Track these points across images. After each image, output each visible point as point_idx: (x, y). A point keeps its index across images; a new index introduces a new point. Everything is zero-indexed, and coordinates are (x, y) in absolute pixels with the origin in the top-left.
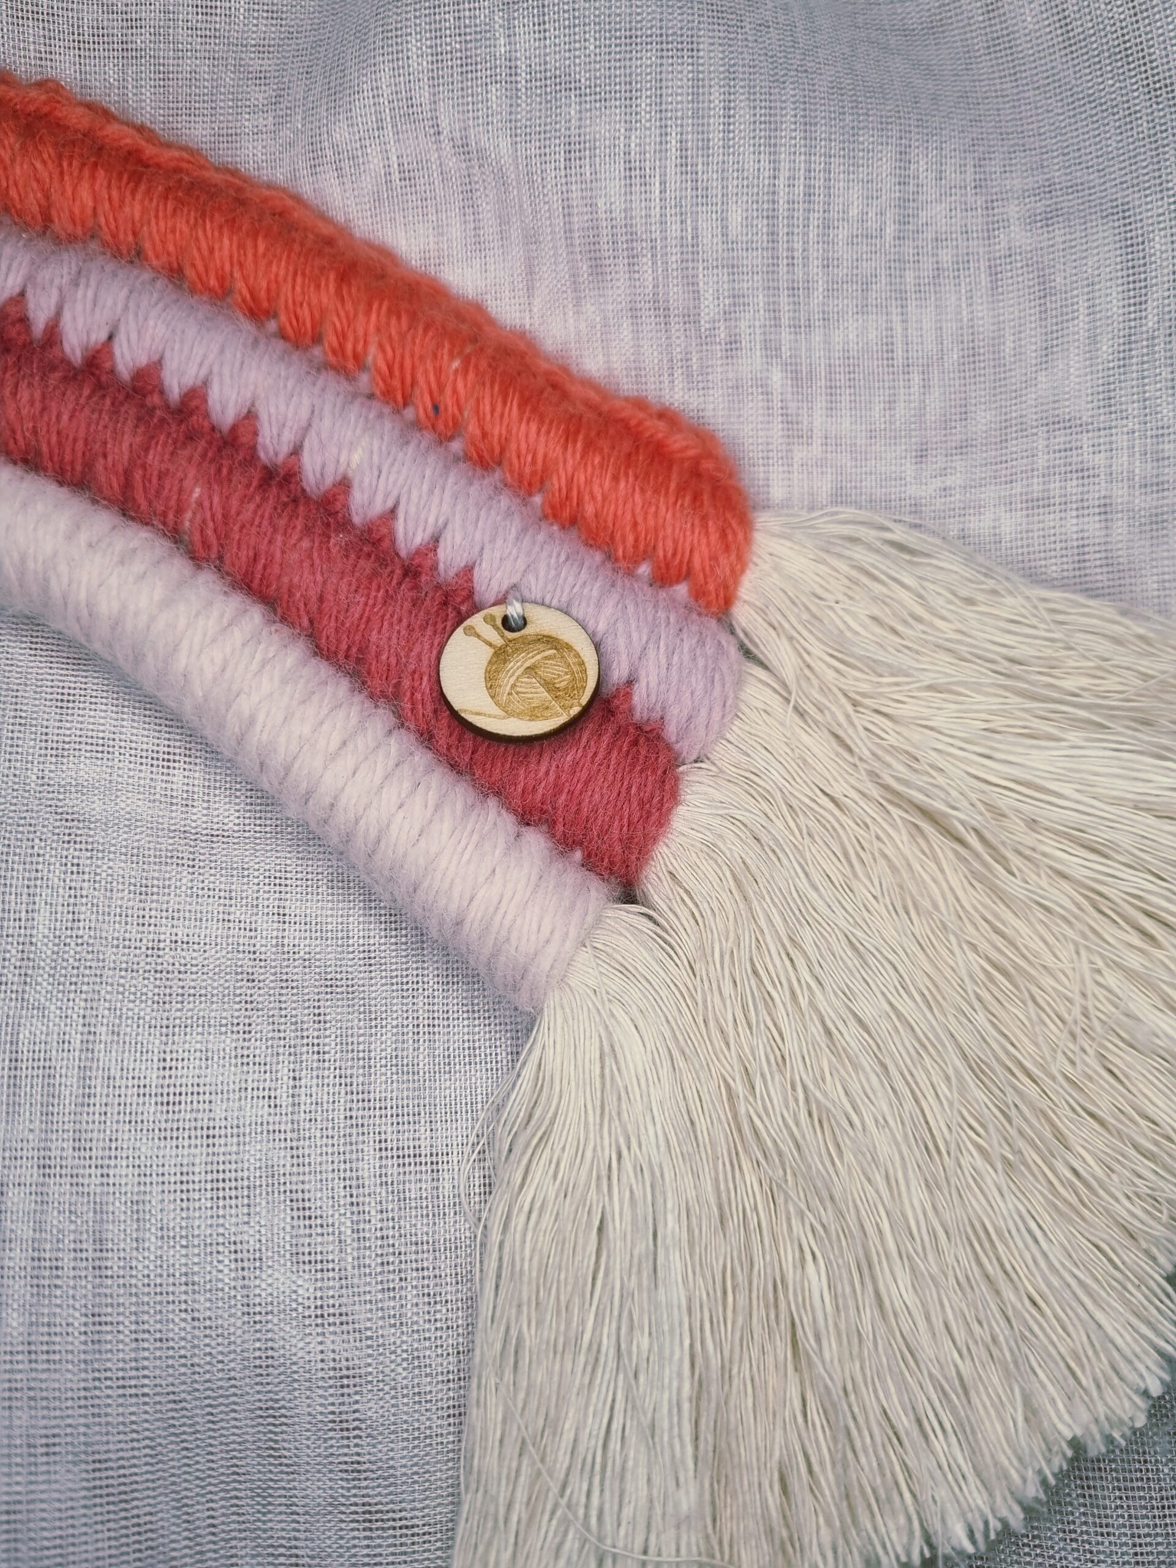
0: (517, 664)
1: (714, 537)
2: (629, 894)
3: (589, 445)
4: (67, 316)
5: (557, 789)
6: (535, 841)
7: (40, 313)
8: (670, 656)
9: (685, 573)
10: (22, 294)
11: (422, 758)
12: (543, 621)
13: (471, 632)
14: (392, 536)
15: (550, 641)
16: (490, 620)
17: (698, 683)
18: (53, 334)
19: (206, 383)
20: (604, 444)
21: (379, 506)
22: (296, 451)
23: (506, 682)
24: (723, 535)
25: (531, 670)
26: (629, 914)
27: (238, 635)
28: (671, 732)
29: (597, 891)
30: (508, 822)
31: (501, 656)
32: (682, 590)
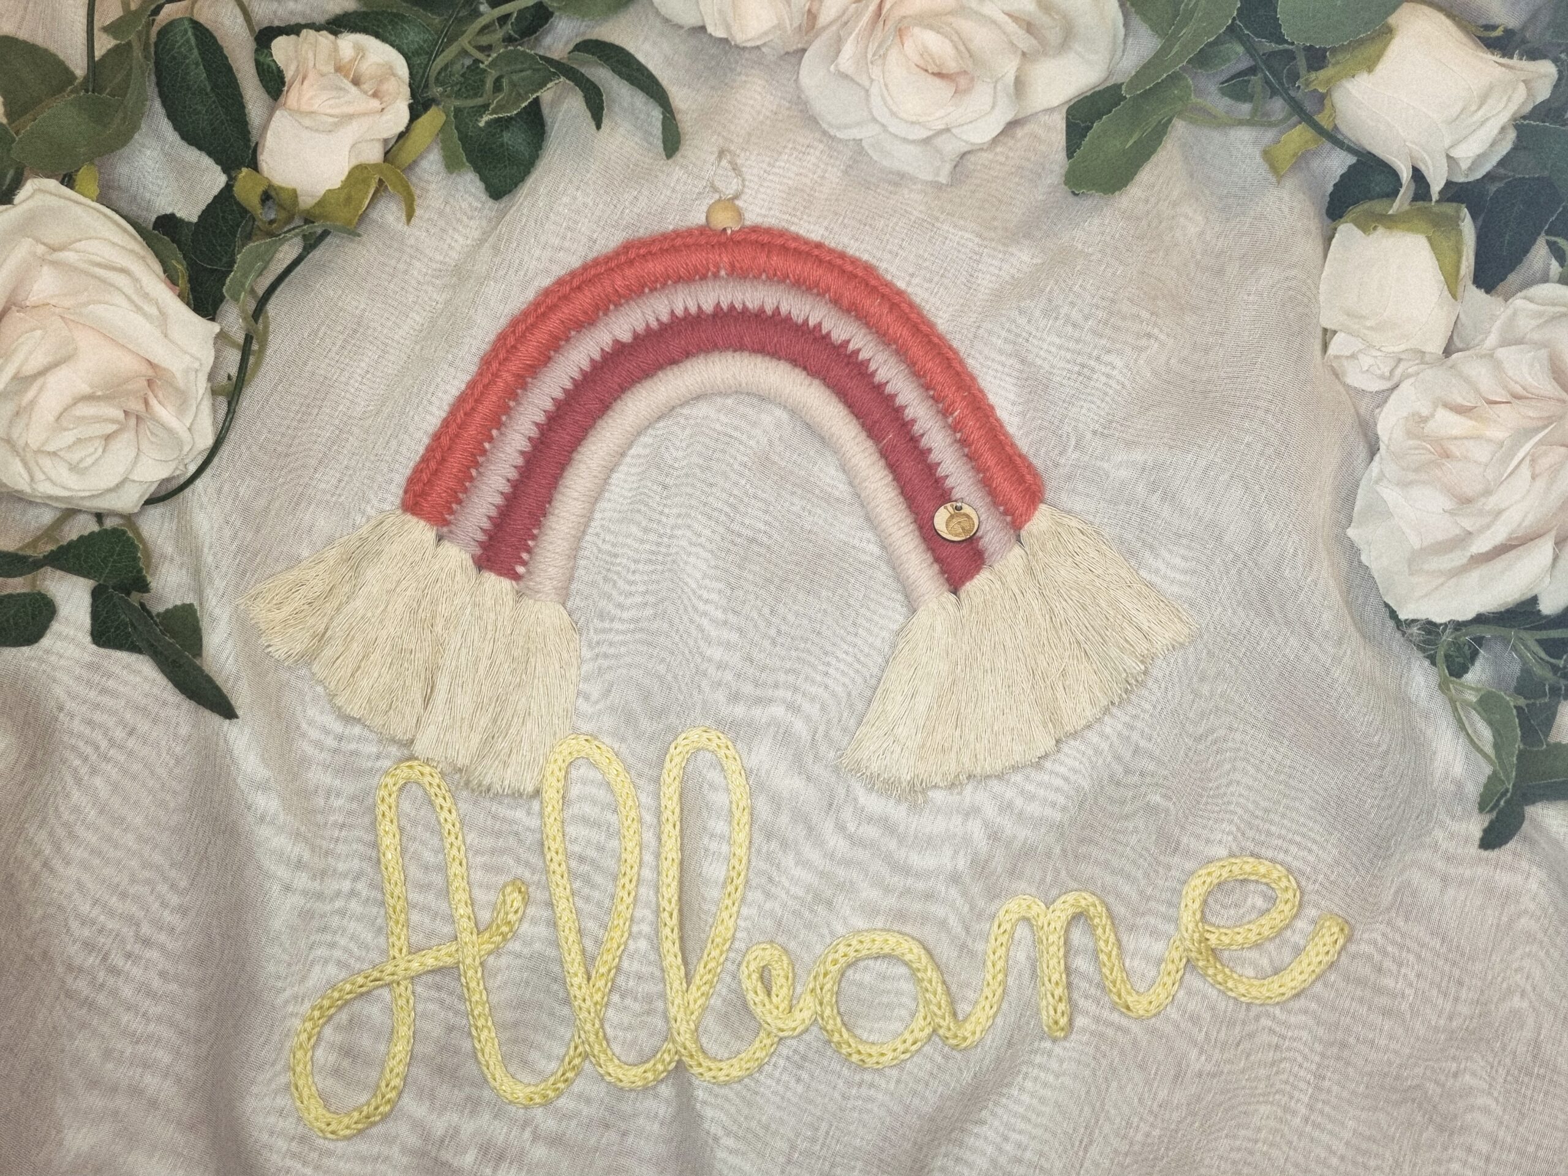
0: (956, 521)
1: (1025, 508)
2: (955, 591)
3: (1003, 467)
4: (879, 370)
5: (948, 556)
8: (996, 535)
9: (1013, 514)
10: (870, 359)
11: (917, 533)
12: (967, 509)
13: (946, 508)
14: (936, 470)
15: (968, 516)
16: (952, 506)
17: (999, 545)
18: (873, 374)
19: (906, 406)
21: (937, 461)
23: (952, 524)
24: (1027, 510)
25: (959, 523)
26: (952, 597)
28: (986, 555)
29: (947, 587)
30: (931, 560)
31: (952, 516)
32: (1009, 518)
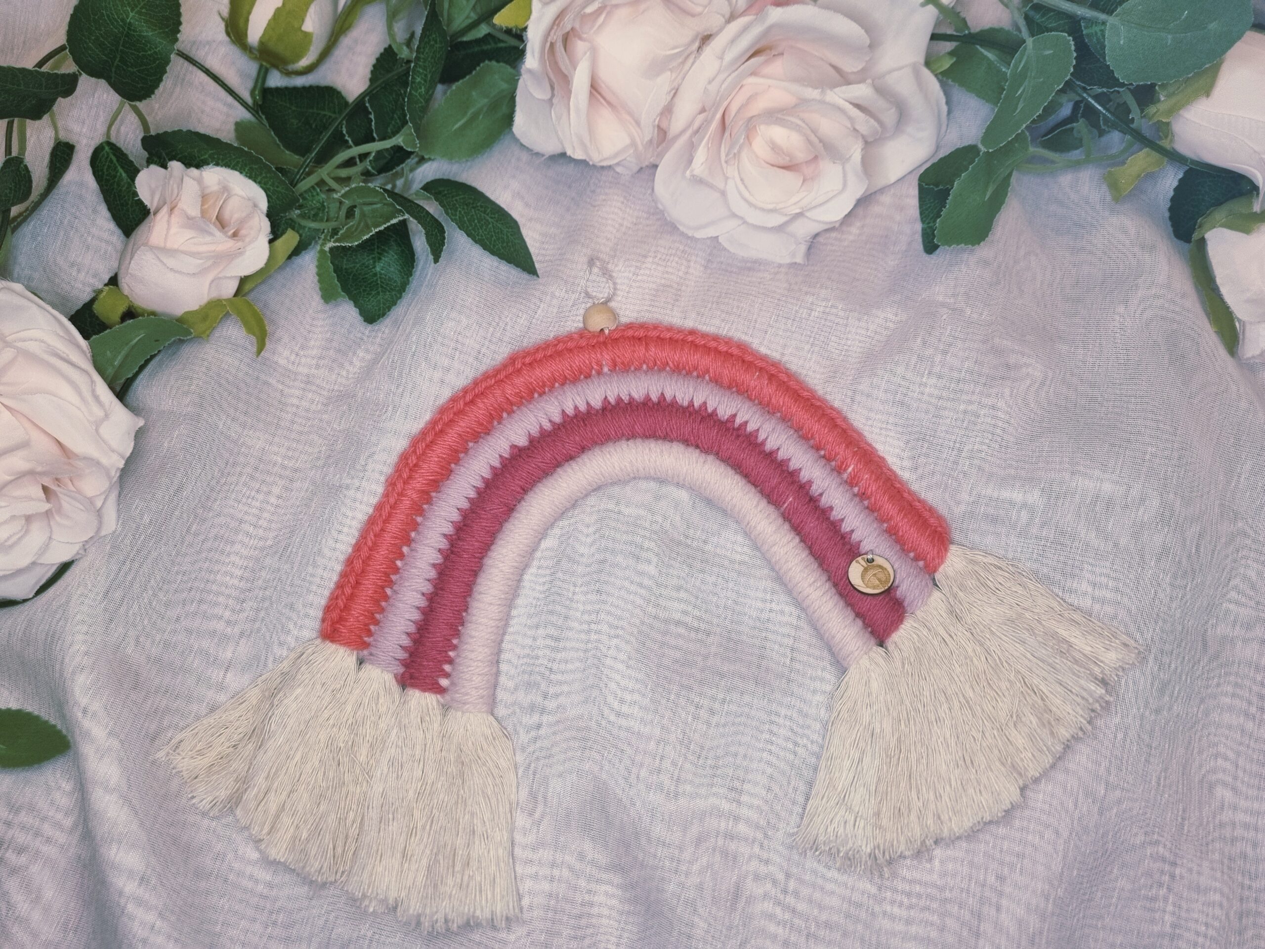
0: (871, 573)
1: (935, 552)
2: (881, 644)
3: (905, 515)
4: (769, 440)
5: (869, 610)
6: (859, 622)
7: (762, 436)
8: (911, 583)
9: (924, 559)
10: (758, 430)
12: (879, 561)
13: (857, 562)
14: (841, 526)
15: (880, 567)
16: (863, 559)
17: (917, 592)
18: (763, 443)
19: (800, 469)
20: (909, 516)
21: (839, 517)
22: (821, 495)
23: (867, 578)
24: (938, 553)
25: (875, 575)
26: (880, 650)
27: (792, 545)
28: (906, 604)
29: (873, 641)
30: (852, 615)
31: (866, 570)
32: (921, 563)
